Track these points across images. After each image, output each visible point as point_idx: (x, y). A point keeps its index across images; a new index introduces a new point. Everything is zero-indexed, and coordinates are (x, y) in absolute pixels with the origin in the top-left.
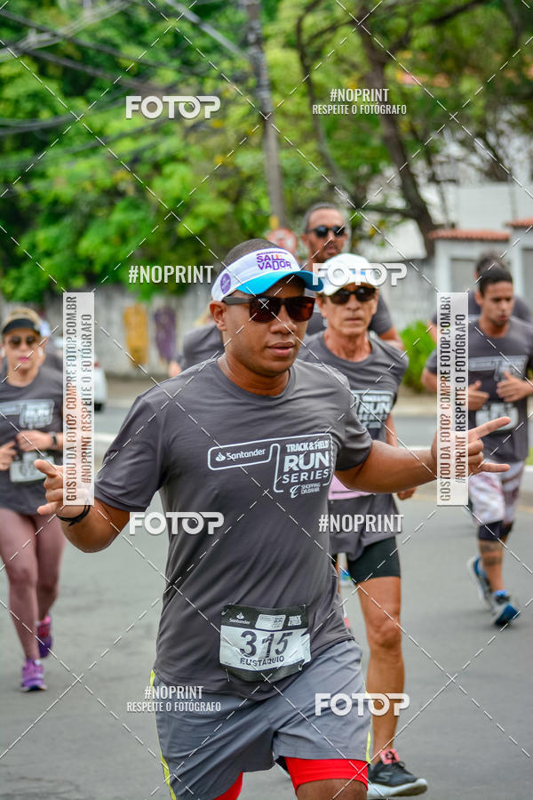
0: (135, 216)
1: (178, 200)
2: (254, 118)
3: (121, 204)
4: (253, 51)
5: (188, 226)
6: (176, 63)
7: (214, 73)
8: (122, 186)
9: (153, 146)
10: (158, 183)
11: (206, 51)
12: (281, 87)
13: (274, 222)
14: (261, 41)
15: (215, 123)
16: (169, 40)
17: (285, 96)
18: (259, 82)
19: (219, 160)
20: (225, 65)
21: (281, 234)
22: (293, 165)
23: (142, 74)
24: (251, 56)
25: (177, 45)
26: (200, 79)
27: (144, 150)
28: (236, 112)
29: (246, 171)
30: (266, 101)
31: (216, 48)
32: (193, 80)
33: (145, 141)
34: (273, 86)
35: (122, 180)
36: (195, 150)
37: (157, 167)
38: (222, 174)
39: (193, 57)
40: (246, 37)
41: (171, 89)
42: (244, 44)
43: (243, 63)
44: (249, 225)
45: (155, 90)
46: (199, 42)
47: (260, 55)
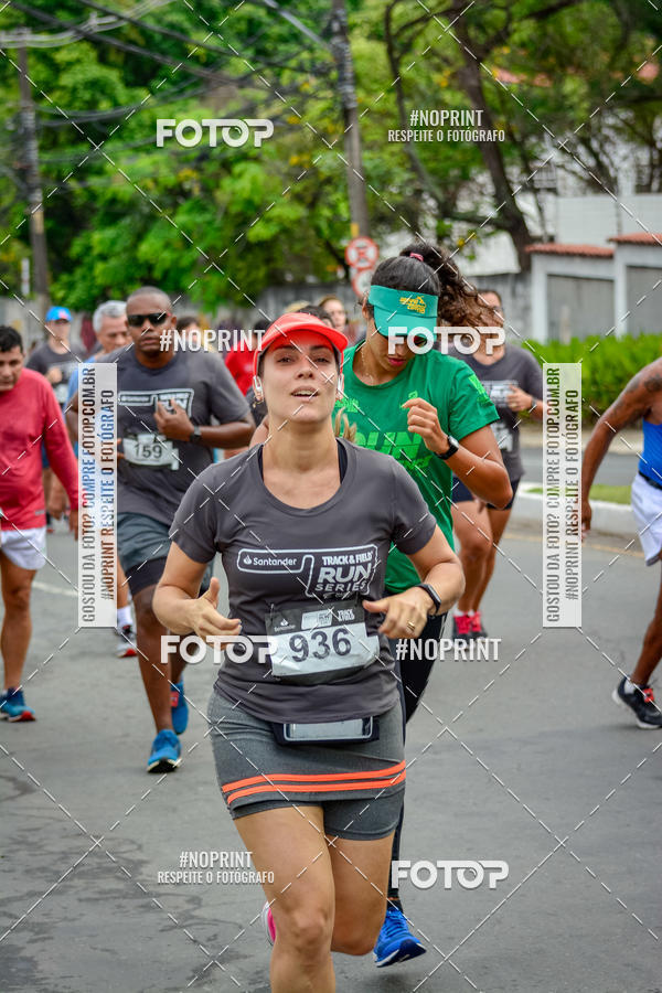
0: (199, 219)
1: (249, 203)
2: (336, 114)
3: (185, 205)
4: (336, 41)
5: (259, 231)
6: (250, 53)
7: (293, 63)
8: (188, 185)
10: (226, 183)
11: (283, 40)
12: (365, 81)
13: (355, 229)
14: (345, 31)
15: (291, 119)
16: (243, 26)
17: (370, 92)
18: (342, 75)
19: (294, 159)
20: (305, 55)
21: (362, 242)
22: (375, 167)
23: (213, 61)
24: (334, 46)
25: (251, 33)
26: (276, 70)
27: (212, 148)
28: (315, 108)
29: (325, 172)
30: (349, 97)
31: (295, 37)
32: (269, 72)
34: (357, 81)
35: (187, 178)
36: (269, 148)
37: (227, 166)
39: (269, 46)
40: (329, 26)
41: (244, 81)
42: (327, 34)
43: (325, 54)
44: (326, 232)
45: (227, 81)
46: (276, 30)
47: (344, 46)
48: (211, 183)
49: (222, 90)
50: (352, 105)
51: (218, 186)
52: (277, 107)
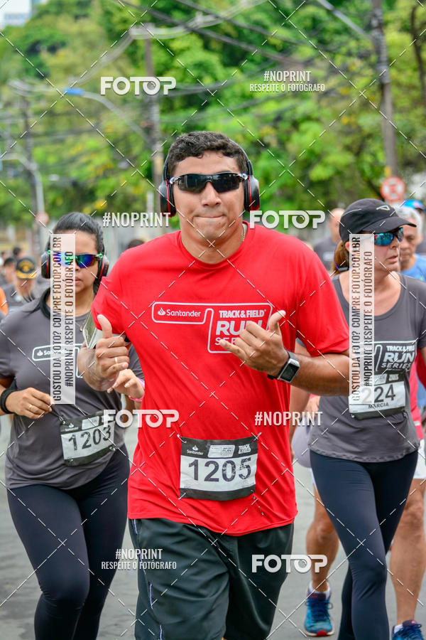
0: (275, 164)
1: (311, 152)
2: (375, 88)
3: (265, 153)
4: (375, 33)
5: (318, 173)
6: (313, 42)
7: (344, 50)
8: (267, 140)
9: (293, 108)
10: (296, 137)
11: (338, 32)
12: (397, 63)
13: (388, 171)
14: (382, 26)
15: (342, 90)
16: (308, 23)
17: (400, 71)
18: (379, 58)
19: (345, 120)
20: (353, 44)
21: (393, 181)
22: (405, 126)
23: (286, 49)
24: (374, 37)
25: (315, 27)
26: (332, 55)
27: (285, 111)
28: (360, 83)
29: (367, 130)
30: (384, 75)
31: (346, 30)
32: (326, 56)
33: (286, 104)
34: (390, 62)
35: (267, 134)
36: (327, 112)
37: (295, 125)
38: (347, 131)
39: (327, 37)
40: (370, 22)
41: (308, 63)
42: (368, 28)
43: (367, 43)
44: (368, 173)
45: (295, 63)
46: (332, 25)
47: (381, 37)
48: (284, 138)
50: (386, 81)
51: (288, 139)
52: (333, 82)
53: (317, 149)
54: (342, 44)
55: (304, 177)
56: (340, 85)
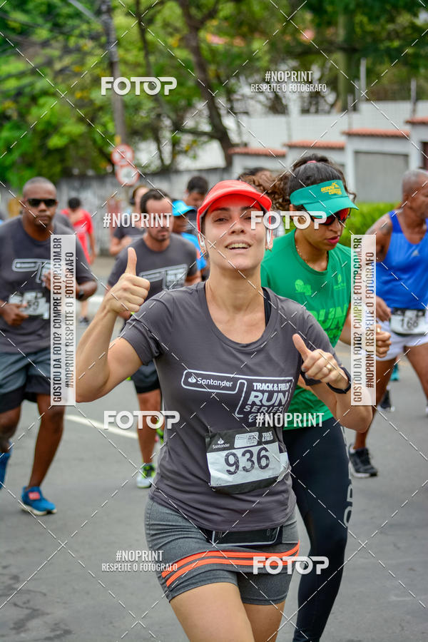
0: (16, 134)
1: (49, 123)
2: (105, 65)
3: (7, 125)
4: (105, 17)
5: (55, 141)
6: (49, 25)
7: (77, 32)
8: (9, 112)
9: (31, 84)
10: (34, 111)
11: (70, 16)
12: (124, 43)
13: (118, 139)
14: (110, 10)
15: (75, 68)
16: (44, 8)
17: (127, 50)
18: (108, 39)
19: (78, 95)
20: (84, 27)
21: (123, 148)
22: (132, 99)
23: (25, 31)
24: (103, 21)
25: (50, 13)
26: (66, 37)
27: (25, 87)
28: (92, 61)
29: (98, 103)
30: (113, 54)
31: (78, 15)
32: (61, 38)
33: (26, 81)
34: (118, 44)
35: (9, 108)
36: (62, 87)
37: (34, 99)
38: (81, 104)
39: (61, 21)
40: (100, 7)
41: (45, 44)
42: (98, 13)
43: (97, 26)
44: (99, 141)
45: (34, 44)
46: (65, 10)
47: (109, 21)
48: (24, 111)
49: (31, 50)
50: (115, 60)
51: (28, 112)
52: (67, 61)
53: (54, 121)
54: (74, 28)
55: (43, 146)
56: (74, 63)
